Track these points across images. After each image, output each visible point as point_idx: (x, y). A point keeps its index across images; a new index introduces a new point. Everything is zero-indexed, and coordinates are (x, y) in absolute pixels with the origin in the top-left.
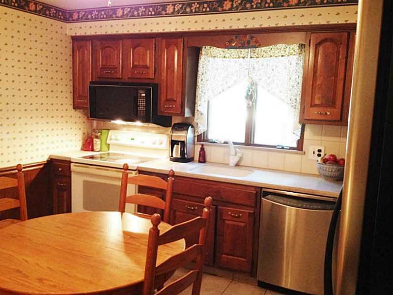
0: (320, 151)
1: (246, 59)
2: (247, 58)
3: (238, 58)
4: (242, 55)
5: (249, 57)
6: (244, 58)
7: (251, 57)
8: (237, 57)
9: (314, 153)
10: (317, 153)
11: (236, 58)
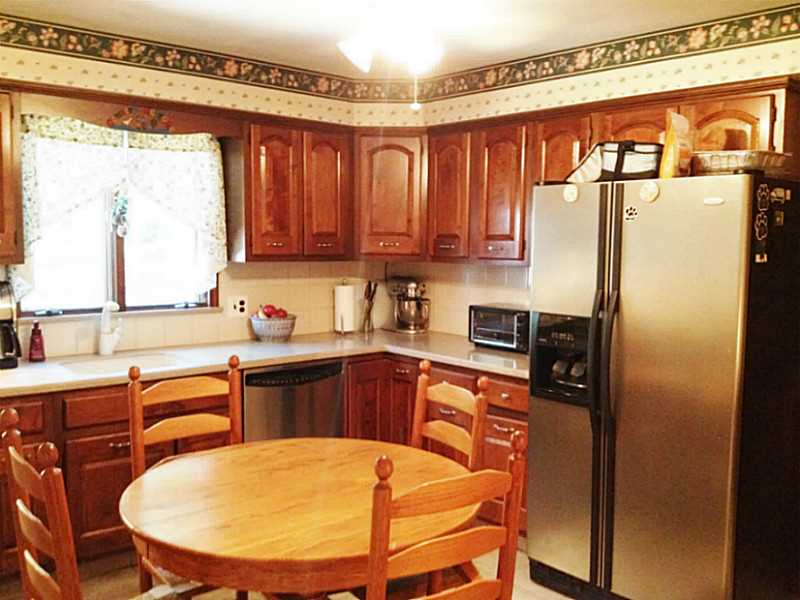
0: (242, 303)
1: (119, 147)
2: (122, 146)
3: (105, 144)
4: (111, 141)
5: (126, 145)
6: (115, 146)
7: (131, 147)
8: (101, 142)
9: (235, 307)
10: (239, 306)
11: (98, 144)
